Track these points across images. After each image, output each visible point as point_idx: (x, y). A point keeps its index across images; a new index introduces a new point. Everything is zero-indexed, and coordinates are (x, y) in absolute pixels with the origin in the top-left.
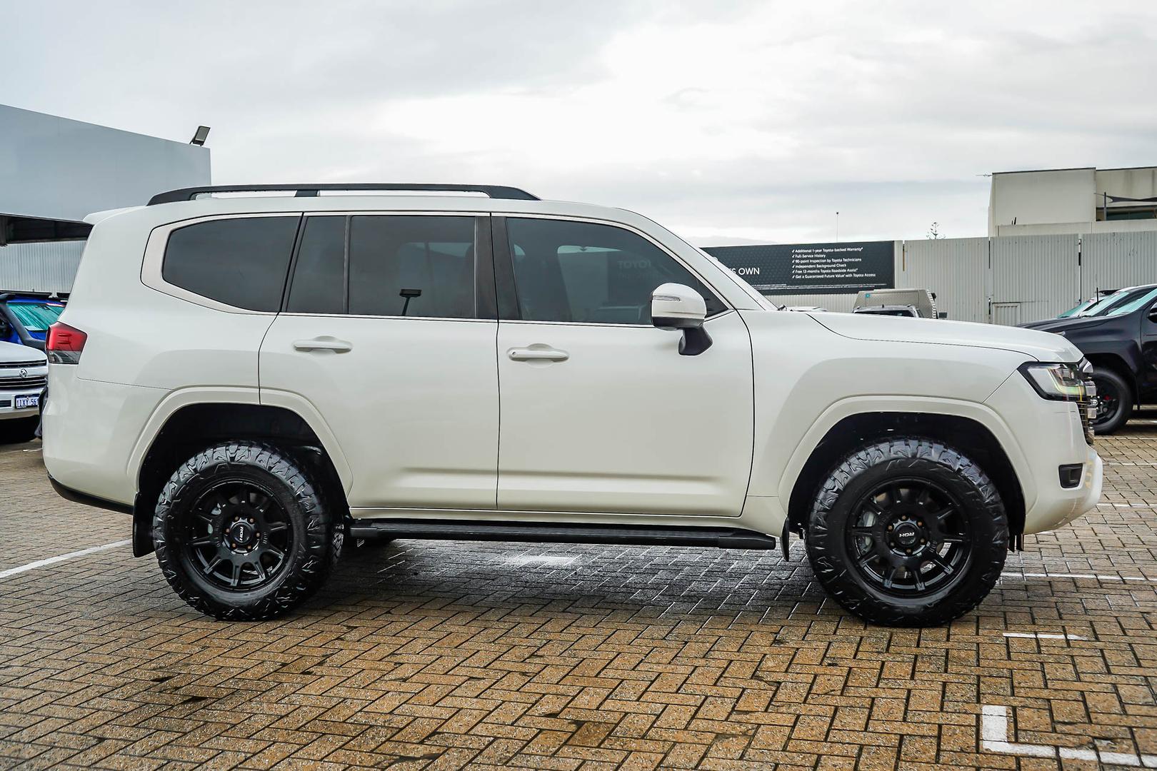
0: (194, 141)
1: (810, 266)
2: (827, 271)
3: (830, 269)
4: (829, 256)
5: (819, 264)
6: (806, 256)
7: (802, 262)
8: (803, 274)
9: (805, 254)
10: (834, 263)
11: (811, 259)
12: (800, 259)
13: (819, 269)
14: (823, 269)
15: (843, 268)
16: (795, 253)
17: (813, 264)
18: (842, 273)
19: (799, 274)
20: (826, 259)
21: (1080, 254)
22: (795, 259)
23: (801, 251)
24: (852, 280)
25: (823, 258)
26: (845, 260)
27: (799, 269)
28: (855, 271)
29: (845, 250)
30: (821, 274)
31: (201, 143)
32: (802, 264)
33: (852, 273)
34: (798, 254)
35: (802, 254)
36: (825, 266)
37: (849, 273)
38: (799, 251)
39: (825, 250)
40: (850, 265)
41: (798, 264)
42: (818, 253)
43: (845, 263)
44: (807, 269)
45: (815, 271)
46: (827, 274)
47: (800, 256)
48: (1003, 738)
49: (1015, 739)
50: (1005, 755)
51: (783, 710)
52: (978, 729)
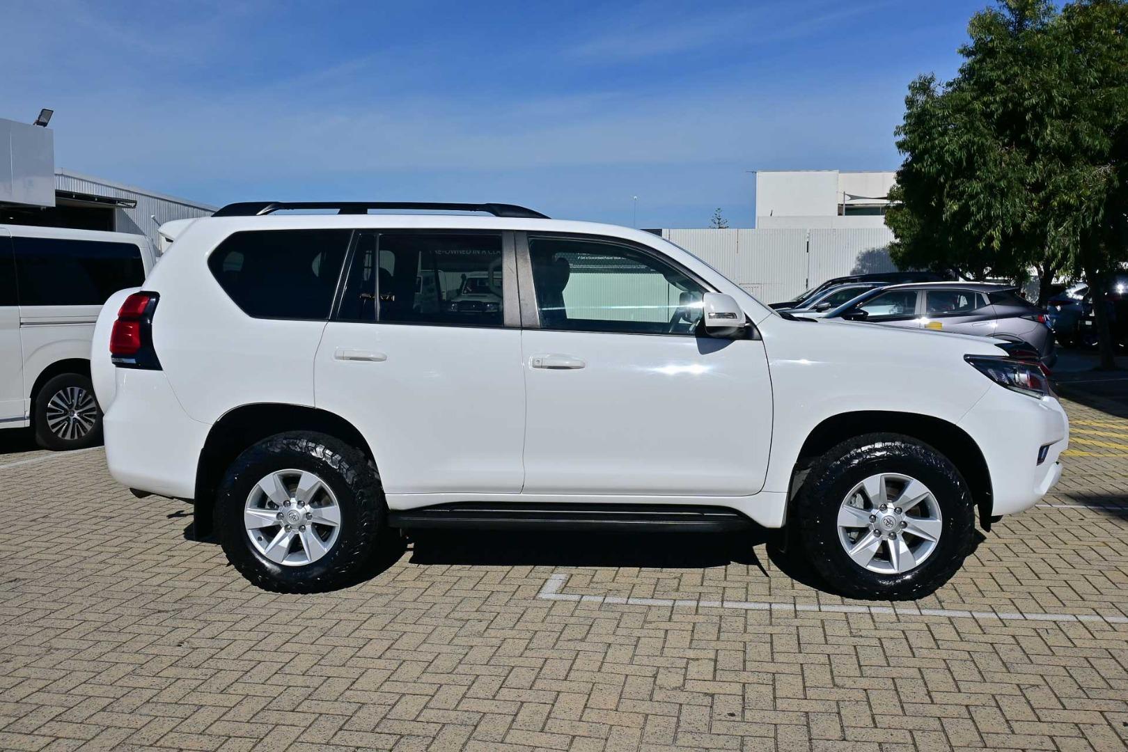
0: (38, 123)
21: (808, 243)
31: (45, 124)
48: (554, 591)
49: (561, 591)
50: (548, 600)
51: (427, 579)
52: (542, 587)
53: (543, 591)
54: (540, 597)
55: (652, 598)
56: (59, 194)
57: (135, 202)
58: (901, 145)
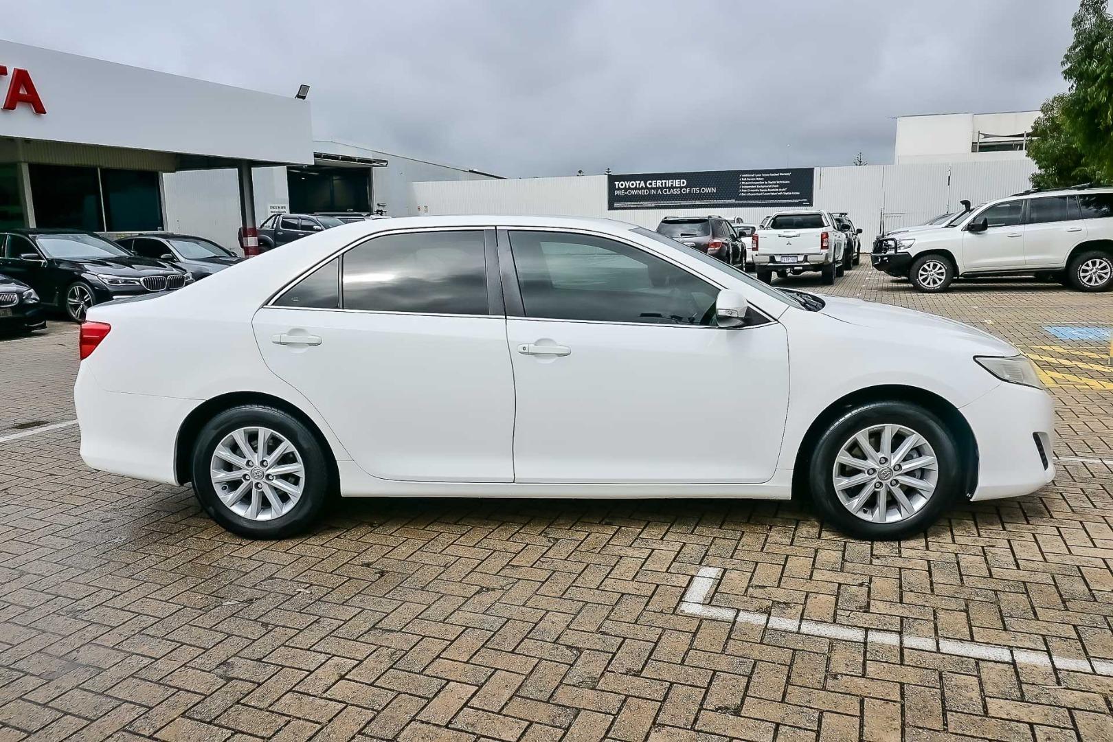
0: (298, 96)
1: (752, 187)
2: (766, 190)
3: (767, 188)
4: (766, 179)
5: (760, 185)
6: (749, 179)
7: (747, 183)
8: (747, 192)
9: (749, 177)
10: (769, 184)
11: (753, 181)
12: (745, 181)
13: (759, 189)
14: (762, 188)
15: (776, 188)
16: (742, 177)
17: (754, 185)
18: (775, 192)
19: (744, 193)
20: (764, 181)
21: (949, 177)
22: (742, 181)
24: (783, 197)
25: (762, 181)
26: (778, 182)
27: (744, 189)
28: (784, 190)
29: (778, 175)
30: (760, 192)
31: (304, 98)
32: (747, 185)
33: (783, 192)
34: (744, 178)
35: (747, 177)
36: (763, 187)
37: (781, 192)
38: (745, 175)
39: (764, 175)
40: (781, 186)
41: (743, 185)
42: (758, 177)
43: (778, 184)
44: (750, 189)
45: (757, 190)
46: (765, 192)
47: (745, 179)
48: (701, 600)
49: (710, 601)
50: (693, 617)
51: (545, 566)
52: (685, 591)
53: (687, 598)
54: (682, 609)
55: (834, 622)
56: (317, 155)
57: (387, 161)
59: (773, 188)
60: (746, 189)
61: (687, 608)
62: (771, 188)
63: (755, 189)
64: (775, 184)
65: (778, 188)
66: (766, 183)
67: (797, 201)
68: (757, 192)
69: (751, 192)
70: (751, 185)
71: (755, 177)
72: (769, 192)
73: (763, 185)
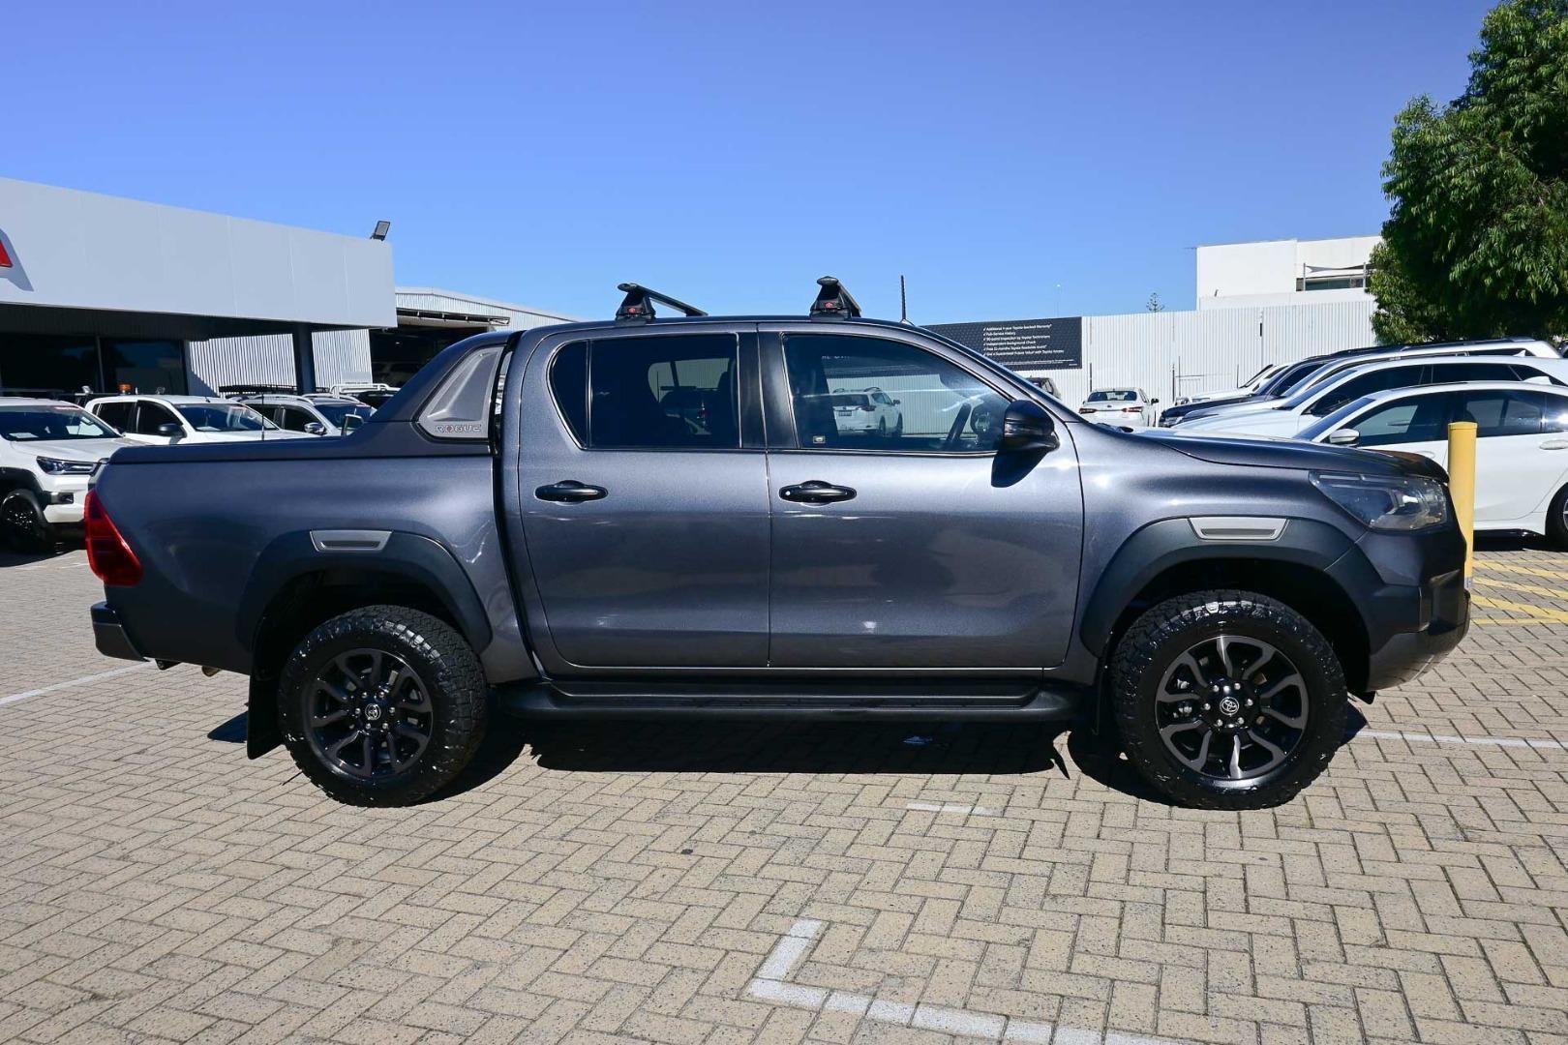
0: (375, 236)
1: (1001, 344)
2: (1017, 348)
3: (1020, 346)
4: (1019, 333)
5: (1010, 341)
6: (996, 334)
7: (993, 339)
8: (994, 351)
9: (996, 332)
10: (1023, 340)
11: (1002, 336)
12: (991, 337)
13: (1009, 346)
14: (1013, 346)
15: (1032, 345)
16: (987, 331)
17: (1003, 341)
18: (1031, 350)
20: (1016, 336)
21: (1261, 326)
22: (986, 336)
23: (991, 329)
24: (1041, 357)
25: (1013, 336)
26: (1035, 337)
27: (990, 347)
28: (1044, 347)
29: (1034, 327)
30: (1011, 351)
31: (382, 238)
32: (993, 342)
33: (1041, 350)
34: (989, 332)
35: (993, 332)
36: (1015, 344)
37: (1038, 350)
39: (1015, 328)
40: (1039, 342)
41: (989, 342)
42: (1009, 331)
43: (1036, 340)
44: (998, 346)
45: (1006, 348)
46: (1017, 351)
47: (991, 334)
49: (793, 980)
50: (762, 1003)
51: (576, 923)
52: (765, 958)
53: (763, 972)
54: (750, 990)
55: (965, 1007)
56: (401, 312)
57: (508, 319)
58: (1389, 188)
59: (1029, 345)
60: (993, 347)
61: (759, 989)
62: (1025, 345)
63: (1005, 346)
64: (1032, 340)
65: (1036, 345)
66: (1019, 338)
67: (1060, 361)
68: (1008, 351)
69: (999, 352)
70: (1000, 341)
71: (1004, 331)
72: (1024, 350)
73: (1016, 340)
